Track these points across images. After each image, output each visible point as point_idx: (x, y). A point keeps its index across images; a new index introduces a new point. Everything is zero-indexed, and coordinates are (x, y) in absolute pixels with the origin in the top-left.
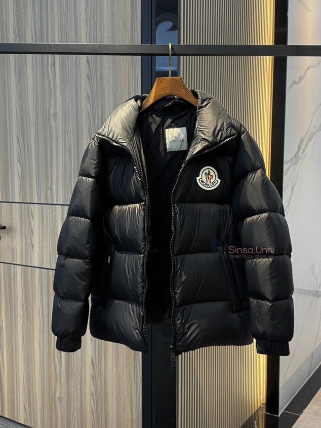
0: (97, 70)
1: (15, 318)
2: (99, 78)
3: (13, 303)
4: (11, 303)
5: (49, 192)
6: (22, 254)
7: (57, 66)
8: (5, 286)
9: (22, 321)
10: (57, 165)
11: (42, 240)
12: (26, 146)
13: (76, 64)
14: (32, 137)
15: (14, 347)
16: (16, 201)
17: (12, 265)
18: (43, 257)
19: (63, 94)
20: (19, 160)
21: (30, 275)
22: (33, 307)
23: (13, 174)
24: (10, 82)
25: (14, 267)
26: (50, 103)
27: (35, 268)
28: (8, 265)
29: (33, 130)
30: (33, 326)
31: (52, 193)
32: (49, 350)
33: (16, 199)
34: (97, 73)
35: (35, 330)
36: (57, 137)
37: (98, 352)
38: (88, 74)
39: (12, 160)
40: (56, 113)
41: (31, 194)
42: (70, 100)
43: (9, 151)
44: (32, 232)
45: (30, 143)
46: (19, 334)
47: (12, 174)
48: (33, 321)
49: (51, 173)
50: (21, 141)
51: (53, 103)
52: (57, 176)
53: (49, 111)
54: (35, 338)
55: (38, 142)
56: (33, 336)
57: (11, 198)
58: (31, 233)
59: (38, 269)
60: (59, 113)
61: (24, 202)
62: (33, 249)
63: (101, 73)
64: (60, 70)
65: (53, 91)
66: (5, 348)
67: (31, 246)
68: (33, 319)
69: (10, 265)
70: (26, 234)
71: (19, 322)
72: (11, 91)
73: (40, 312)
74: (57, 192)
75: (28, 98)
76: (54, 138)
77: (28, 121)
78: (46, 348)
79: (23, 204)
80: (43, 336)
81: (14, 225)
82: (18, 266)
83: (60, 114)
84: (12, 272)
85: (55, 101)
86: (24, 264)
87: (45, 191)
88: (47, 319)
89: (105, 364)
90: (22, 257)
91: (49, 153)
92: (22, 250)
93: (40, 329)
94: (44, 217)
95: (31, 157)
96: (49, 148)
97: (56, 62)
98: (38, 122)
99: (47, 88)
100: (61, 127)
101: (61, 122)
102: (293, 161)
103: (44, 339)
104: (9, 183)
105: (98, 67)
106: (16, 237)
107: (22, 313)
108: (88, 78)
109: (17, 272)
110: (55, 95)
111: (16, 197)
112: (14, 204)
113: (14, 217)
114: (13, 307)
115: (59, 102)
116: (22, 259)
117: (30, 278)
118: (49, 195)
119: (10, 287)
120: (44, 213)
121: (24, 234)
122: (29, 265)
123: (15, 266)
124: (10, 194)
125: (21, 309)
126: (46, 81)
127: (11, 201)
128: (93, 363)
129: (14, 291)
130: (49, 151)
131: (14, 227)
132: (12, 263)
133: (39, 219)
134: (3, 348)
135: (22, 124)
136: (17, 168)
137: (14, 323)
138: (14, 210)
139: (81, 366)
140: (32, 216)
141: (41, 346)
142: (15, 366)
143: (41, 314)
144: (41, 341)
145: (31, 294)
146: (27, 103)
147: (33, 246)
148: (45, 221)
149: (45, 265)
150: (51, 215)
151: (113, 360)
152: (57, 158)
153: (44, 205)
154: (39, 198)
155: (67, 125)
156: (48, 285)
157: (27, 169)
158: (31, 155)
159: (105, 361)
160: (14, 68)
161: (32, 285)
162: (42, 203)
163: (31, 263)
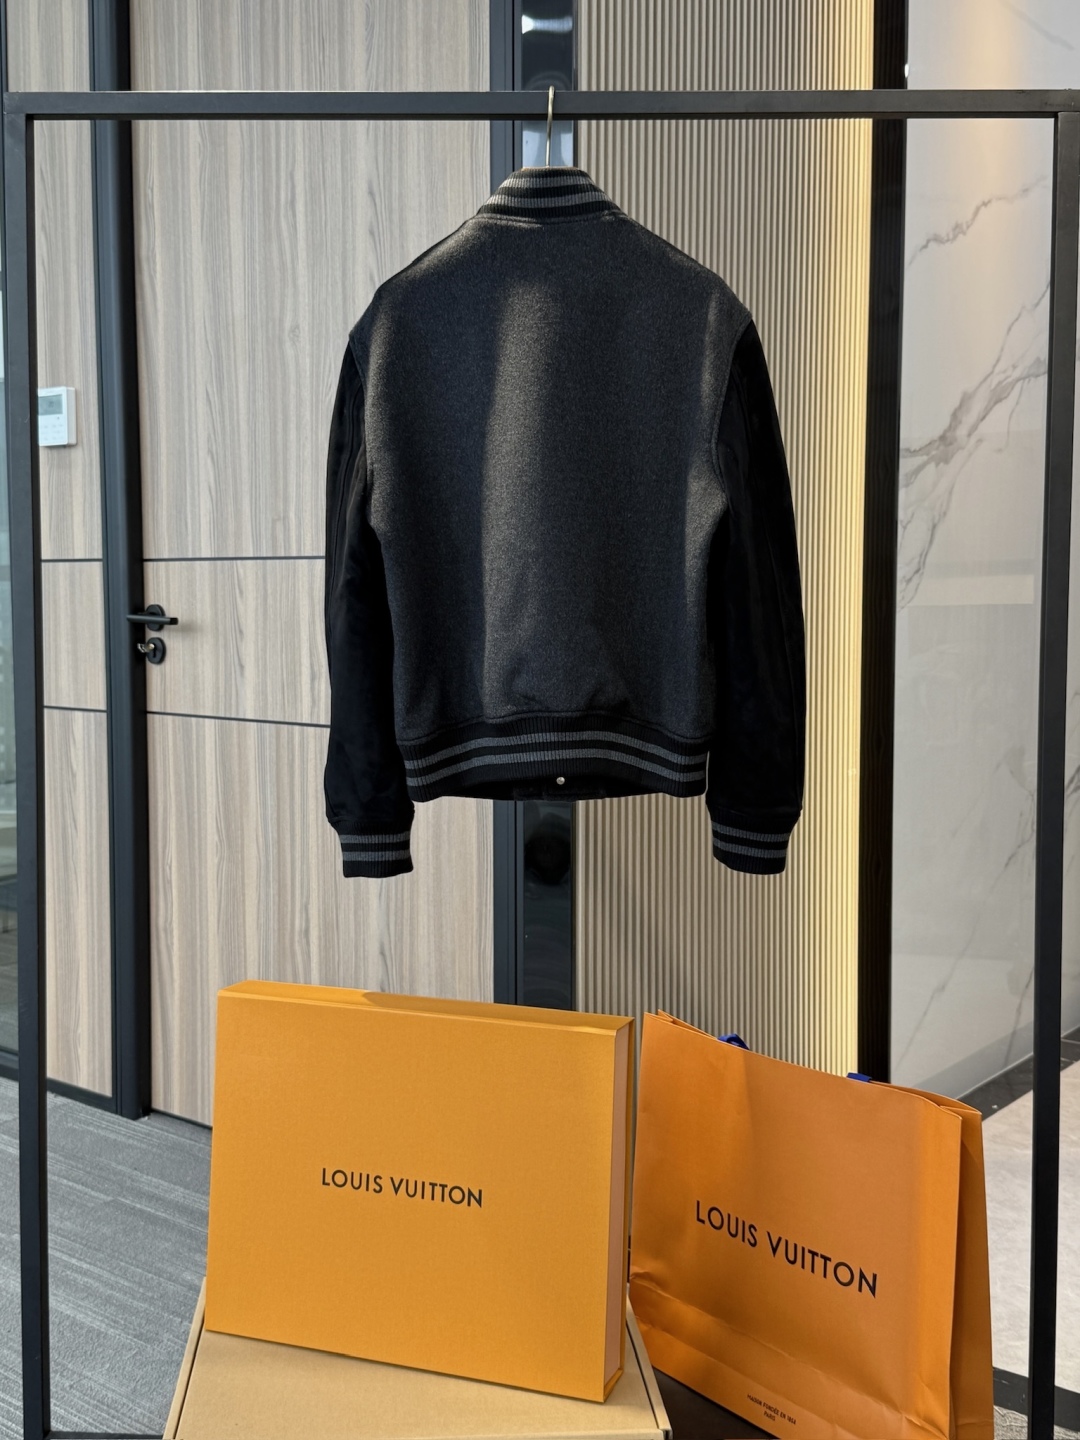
0: (391, 212)
1: (200, 852)
2: (396, 232)
3: (196, 816)
4: (190, 817)
5: (279, 526)
6: (218, 689)
7: (300, 207)
8: (177, 774)
9: (216, 861)
10: (298, 457)
11: (264, 650)
12: (227, 414)
13: (344, 200)
14: (241, 388)
15: (198, 929)
16: (203, 556)
17: (193, 719)
18: (264, 693)
19: (313, 277)
20: (210, 452)
21: (235, 741)
22: (242, 824)
23: (196, 488)
24: (191, 254)
25: (197, 724)
26: (282, 302)
27: (248, 723)
28: (184, 718)
29: (242, 373)
30: (243, 871)
31: (287, 530)
32: (279, 929)
33: (203, 550)
34: (391, 221)
35: (246, 881)
36: (299, 385)
37: (396, 923)
38: (371, 223)
39: (195, 450)
40: (297, 327)
41: (238, 535)
42: (330, 288)
43: (187, 429)
44: (241, 632)
45: (235, 407)
46: (210, 894)
47: (193, 488)
48: (243, 858)
49: (285, 478)
50: (215, 399)
51: (289, 302)
52: (298, 486)
53: (281, 321)
54: (247, 903)
55: (254, 401)
56: (244, 895)
57: (190, 549)
58: (238, 635)
59: (255, 724)
60: (305, 326)
61: (221, 556)
62: (242, 674)
63: (402, 220)
64: (306, 216)
65: (290, 272)
66: (176, 933)
67: (238, 668)
68: (242, 851)
69: (188, 718)
70: (225, 638)
71: (209, 861)
72: (191, 278)
73: (260, 834)
74: (299, 525)
75: (232, 292)
76: (293, 389)
77: (232, 350)
78: (273, 924)
79: (219, 562)
80: (267, 895)
81: (199, 615)
82: (207, 720)
83: (307, 328)
84: (194, 736)
85: (296, 294)
86: (223, 716)
87: (270, 525)
88: (275, 851)
89: (412, 953)
90: (218, 697)
91: (280, 429)
92: (217, 679)
93: (259, 876)
94: (269, 591)
95: (239, 440)
96: (280, 416)
97: (297, 197)
98: (254, 350)
99: (276, 262)
100: (308, 360)
101: (308, 347)
102: (934, 453)
103: (267, 904)
104: (186, 510)
105: (395, 205)
106: (202, 646)
107: (216, 838)
108: (372, 233)
109: (204, 736)
110: (295, 280)
111: (202, 545)
112: (198, 562)
113: (199, 596)
114: (196, 827)
115: (304, 300)
116: (218, 703)
117: (236, 750)
118: (280, 536)
119: (189, 775)
120: (269, 580)
121: (221, 638)
122: (233, 716)
123: (201, 720)
124: (190, 538)
125: (215, 830)
126: (275, 247)
127: (190, 556)
128: (382, 953)
129: (198, 785)
130: (280, 424)
131: (199, 622)
132: (192, 713)
133: (257, 598)
134: (172, 932)
135: (219, 357)
136: (205, 472)
137: (197, 866)
138: (198, 578)
139: (356, 963)
140: (241, 592)
141: (262, 920)
142: (198, 978)
143: (261, 840)
144: (262, 907)
145: (237, 790)
146: (229, 303)
147: (242, 667)
148: (270, 601)
149: (270, 713)
150: (284, 585)
151: (429, 942)
152: (298, 440)
153: (269, 561)
154: (257, 544)
155: (322, 354)
156: (278, 764)
157: (230, 471)
158: (239, 435)
159: (412, 944)
160: (199, 220)
161: (240, 768)
162: (265, 555)
163: (238, 713)
